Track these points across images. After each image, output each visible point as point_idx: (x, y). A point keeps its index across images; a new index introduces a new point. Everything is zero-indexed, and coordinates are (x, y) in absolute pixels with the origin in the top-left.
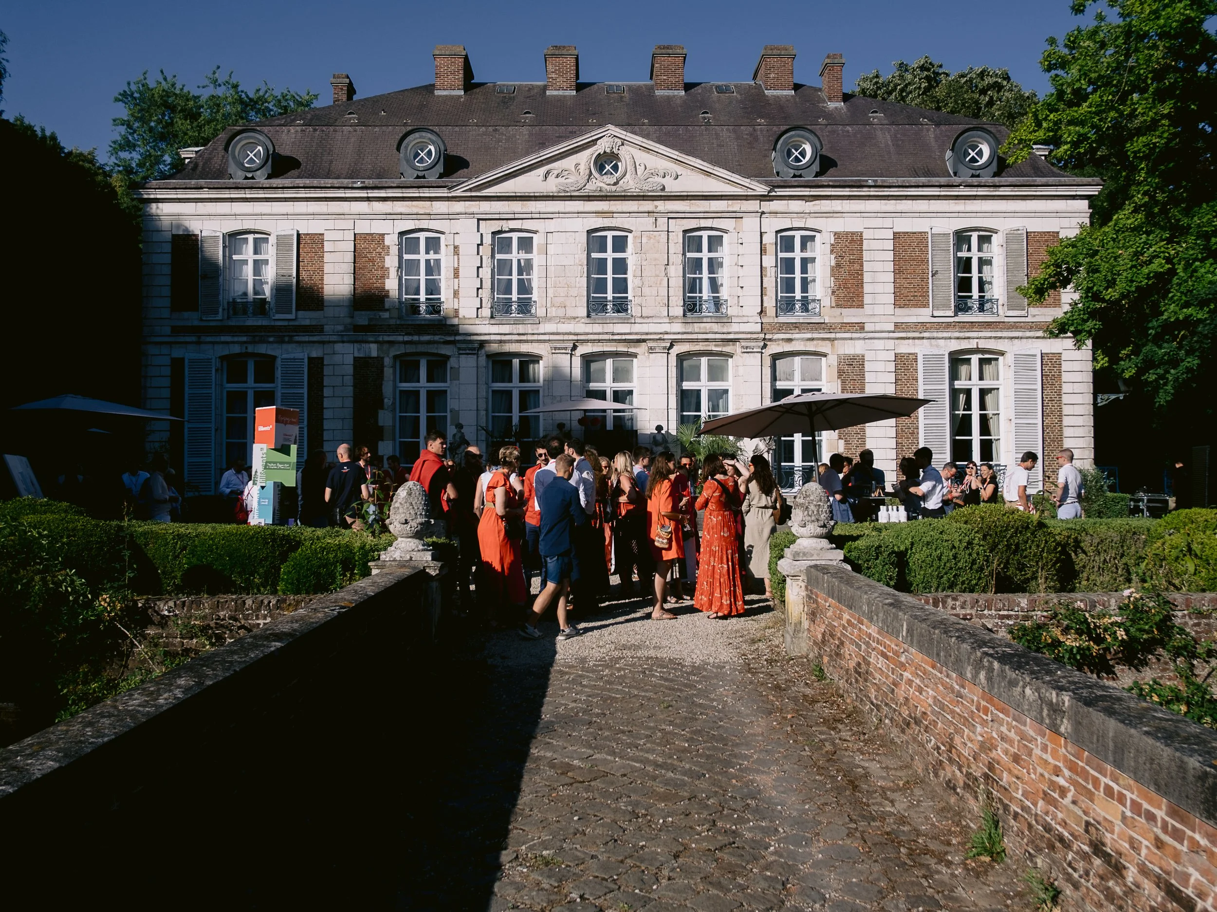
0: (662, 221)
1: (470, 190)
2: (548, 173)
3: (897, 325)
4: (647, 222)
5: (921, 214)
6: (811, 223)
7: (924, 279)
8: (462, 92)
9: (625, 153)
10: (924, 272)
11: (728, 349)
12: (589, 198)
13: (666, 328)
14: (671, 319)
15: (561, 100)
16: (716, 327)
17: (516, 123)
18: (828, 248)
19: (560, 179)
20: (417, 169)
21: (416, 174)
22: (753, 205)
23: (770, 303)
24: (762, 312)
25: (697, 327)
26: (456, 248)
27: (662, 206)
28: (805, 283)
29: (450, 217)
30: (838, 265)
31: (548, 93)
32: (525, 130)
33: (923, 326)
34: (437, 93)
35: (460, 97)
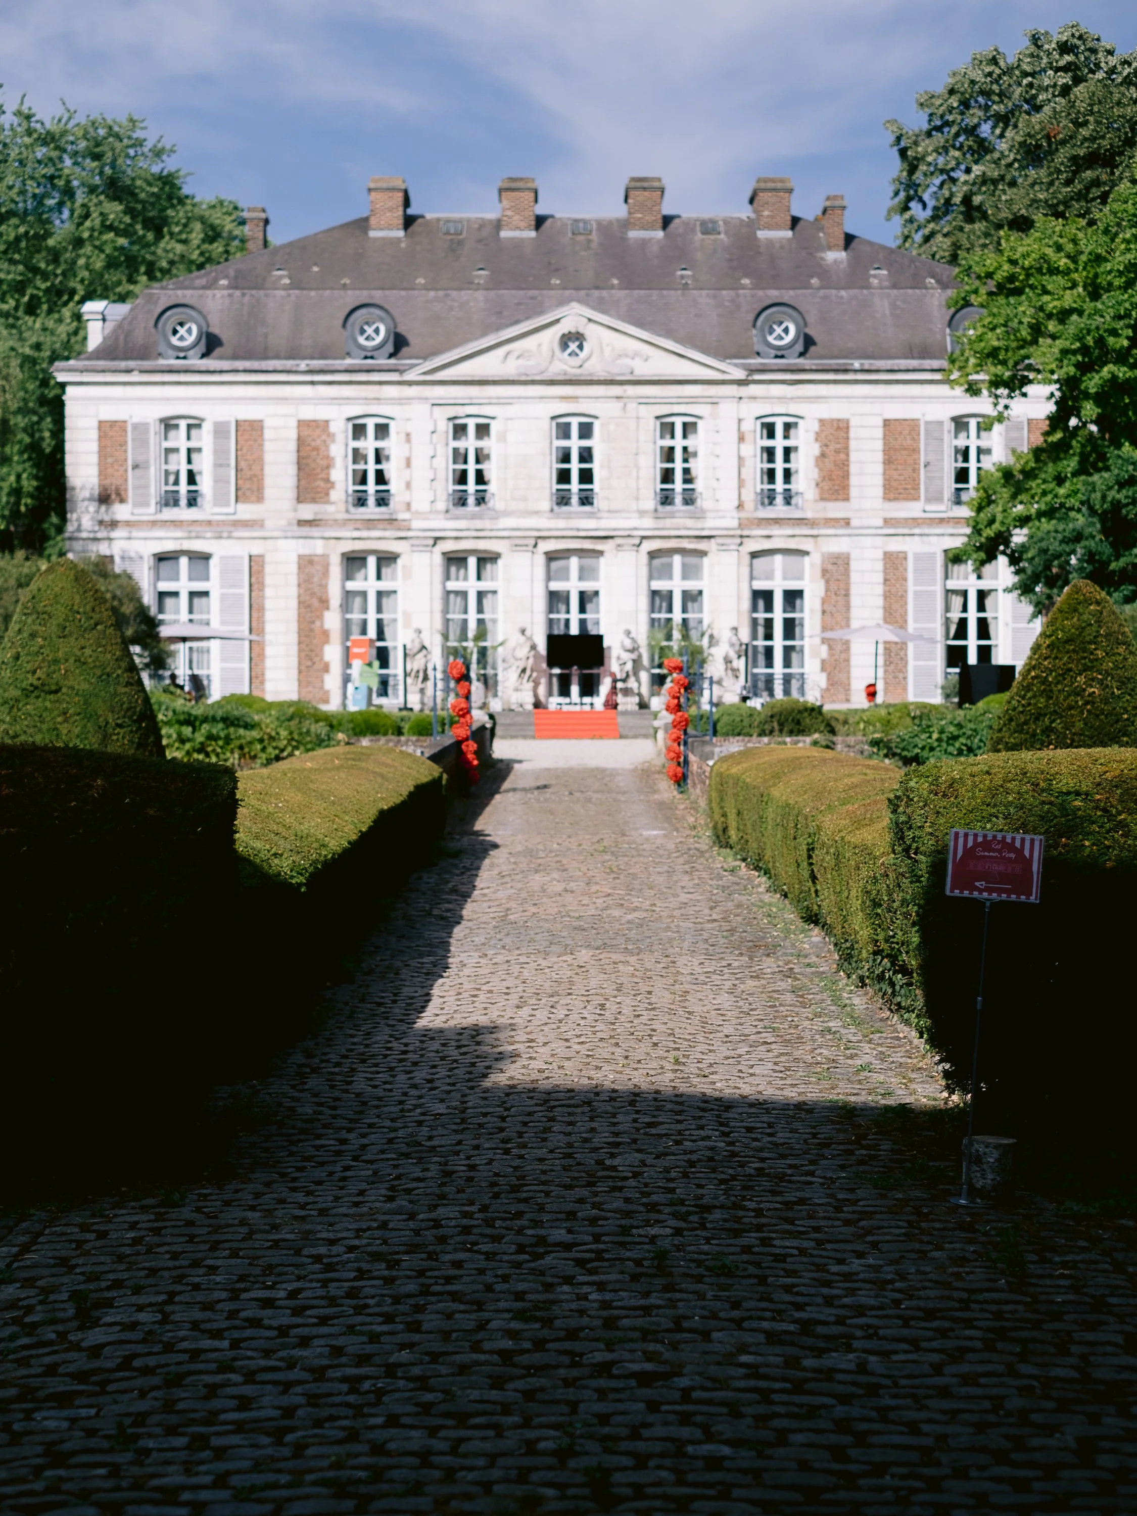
0: (632, 406)
1: (424, 373)
2: (508, 354)
3: (887, 522)
4: (617, 406)
5: (913, 398)
6: (793, 409)
7: (916, 470)
8: (401, 233)
9: (592, 332)
10: (916, 462)
11: (702, 546)
12: (552, 383)
13: (635, 522)
14: (642, 513)
15: (518, 244)
16: (690, 523)
17: (469, 284)
18: (812, 436)
19: (521, 362)
20: (362, 348)
21: (363, 354)
22: (733, 390)
23: (750, 497)
24: (740, 506)
25: (668, 522)
26: (408, 435)
27: (631, 390)
28: (787, 474)
29: (400, 401)
30: (823, 455)
31: (504, 234)
32: (480, 295)
33: (915, 522)
34: (372, 234)
35: (399, 240)
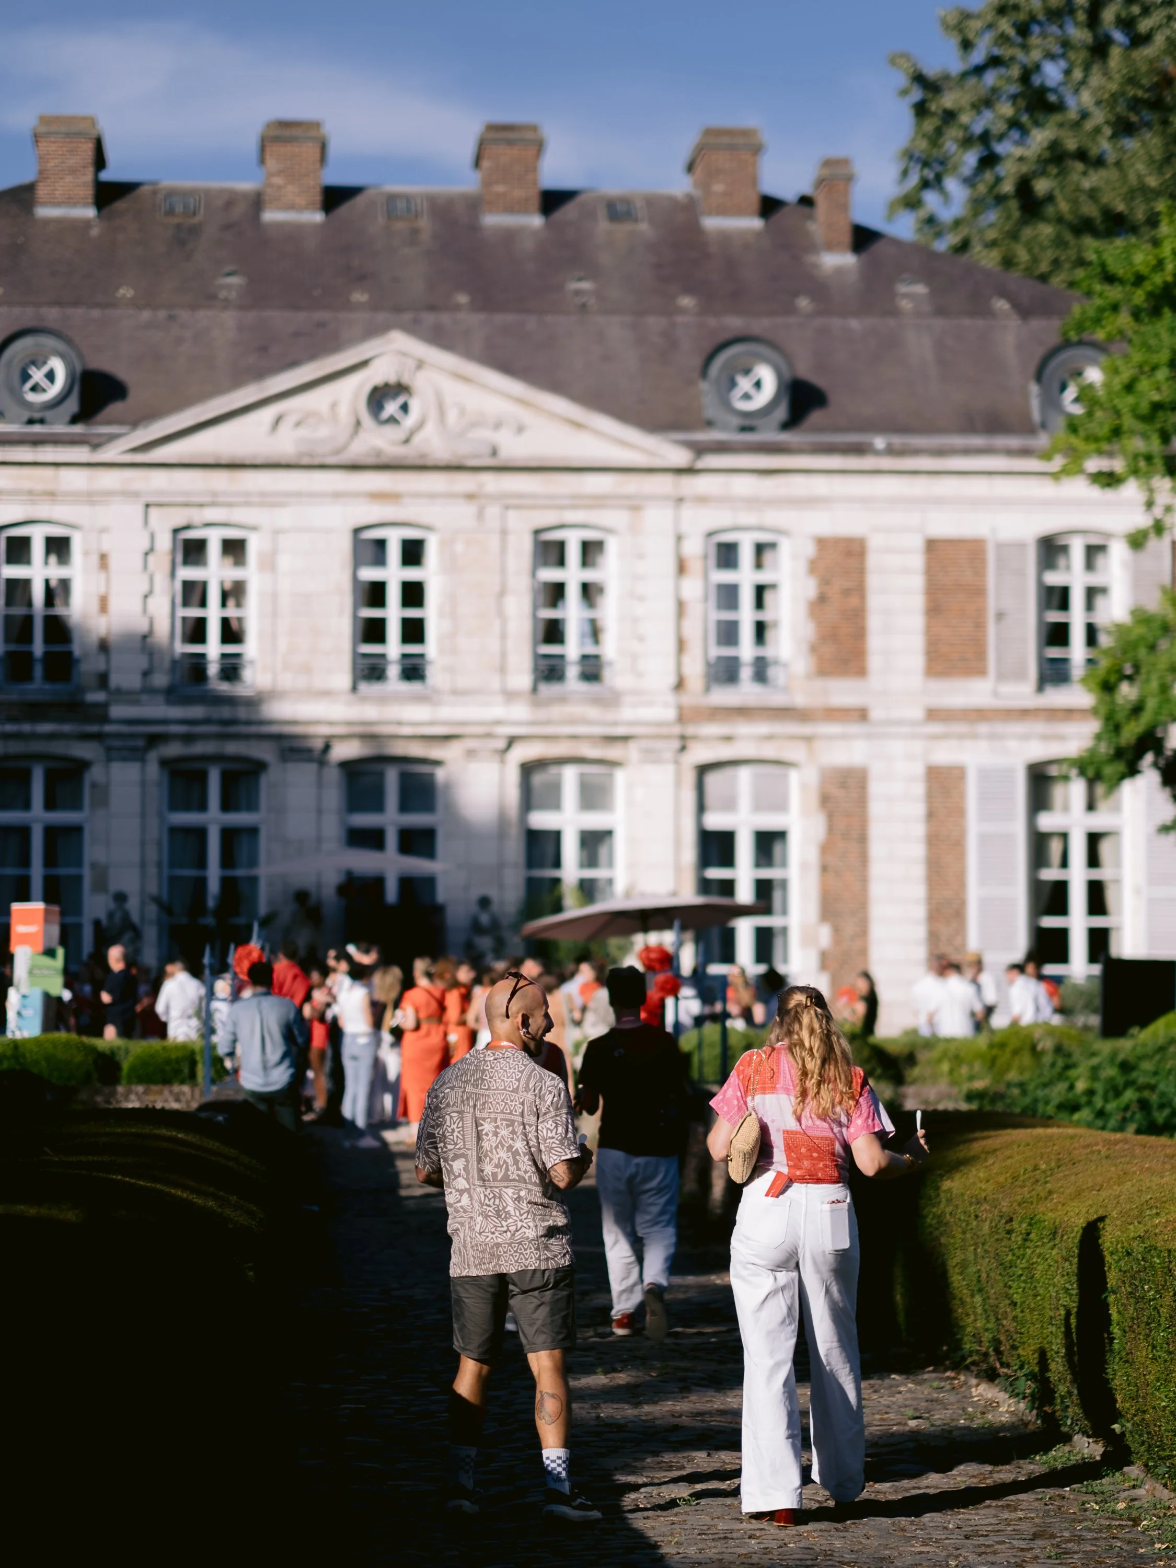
0: (493, 511)
1: (135, 450)
2: (278, 421)
3: (933, 715)
4: (468, 511)
5: (975, 503)
6: (772, 517)
7: (980, 625)
8: (90, 212)
9: (422, 383)
10: (980, 614)
11: (612, 752)
12: (355, 467)
13: (497, 711)
14: (510, 696)
15: (294, 233)
16: (593, 712)
17: (209, 299)
18: (802, 566)
19: (302, 432)
20: (29, 405)
21: (26, 415)
22: (664, 484)
23: (694, 668)
24: (680, 685)
25: (556, 711)
26: (103, 559)
27: (491, 483)
28: (760, 629)
29: (91, 497)
30: (822, 599)
31: (270, 216)
32: (229, 318)
33: (979, 715)
34: (43, 212)
35: (86, 224)
